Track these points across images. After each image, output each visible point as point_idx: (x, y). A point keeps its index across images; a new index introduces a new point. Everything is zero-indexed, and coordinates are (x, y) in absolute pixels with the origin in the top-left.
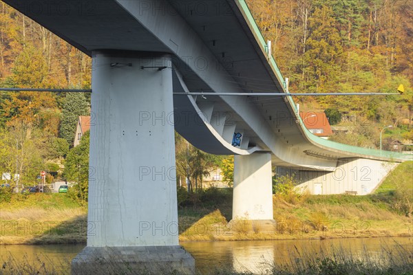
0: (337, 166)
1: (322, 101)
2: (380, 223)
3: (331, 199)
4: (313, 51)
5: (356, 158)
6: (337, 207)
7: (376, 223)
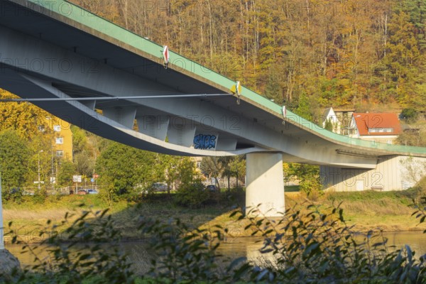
0: (377, 163)
1: (401, 102)
2: (395, 218)
3: (354, 196)
4: (391, 54)
5: (396, 155)
6: (359, 203)
7: (391, 218)
